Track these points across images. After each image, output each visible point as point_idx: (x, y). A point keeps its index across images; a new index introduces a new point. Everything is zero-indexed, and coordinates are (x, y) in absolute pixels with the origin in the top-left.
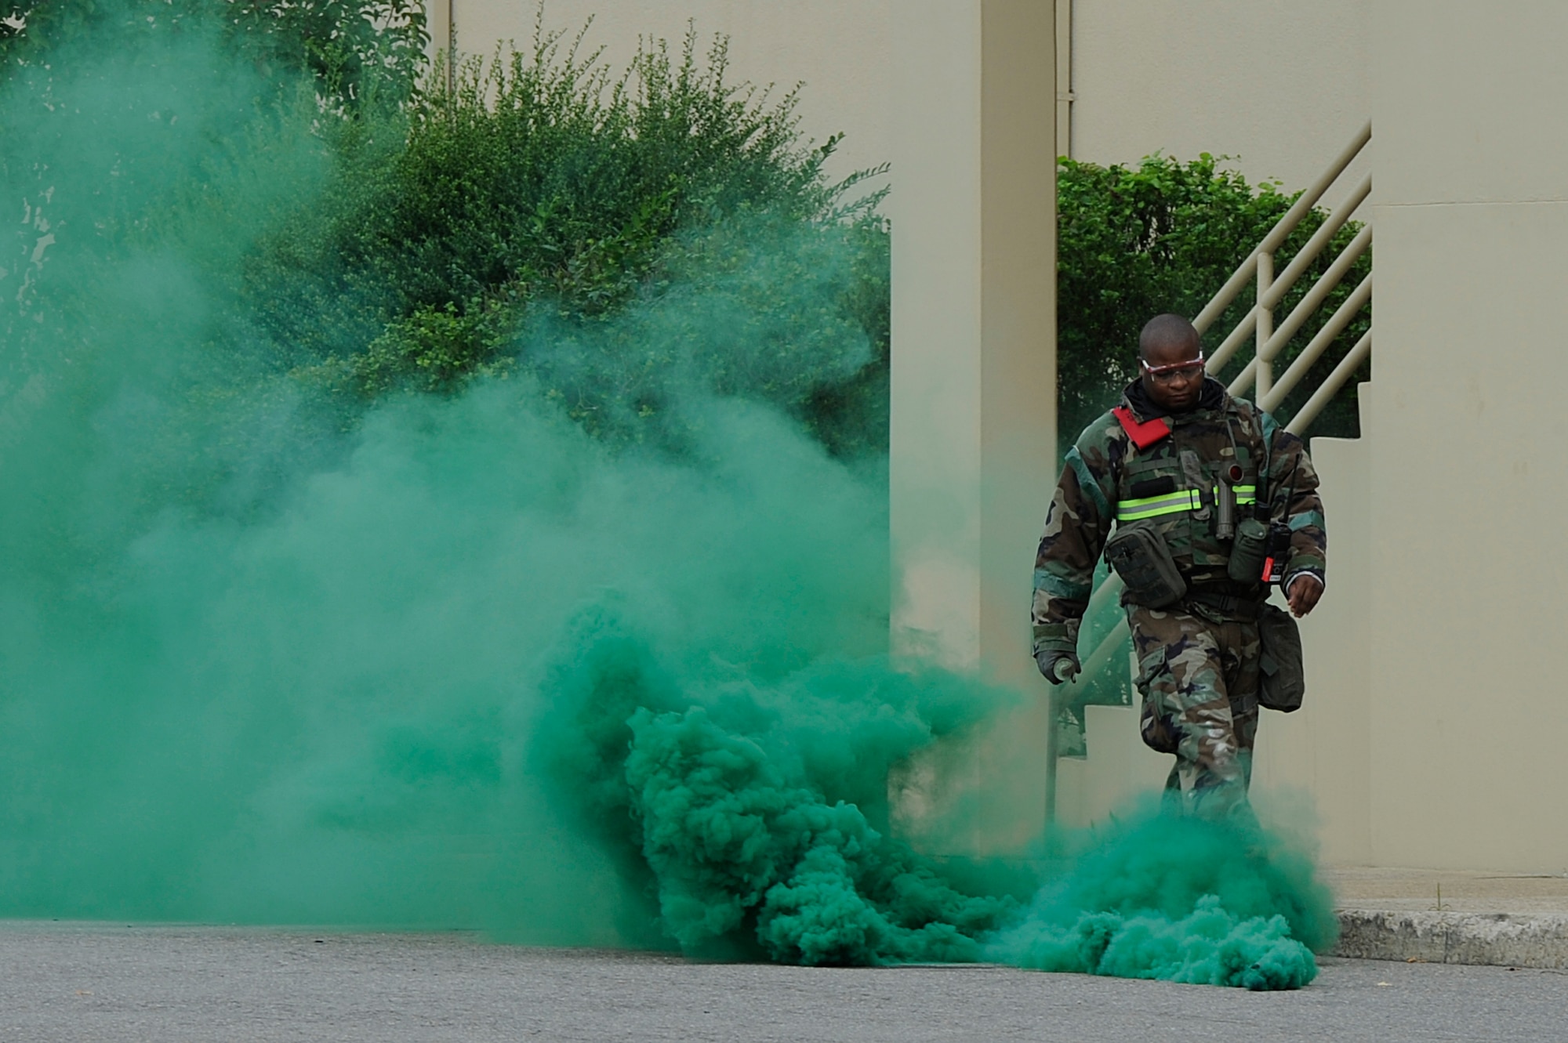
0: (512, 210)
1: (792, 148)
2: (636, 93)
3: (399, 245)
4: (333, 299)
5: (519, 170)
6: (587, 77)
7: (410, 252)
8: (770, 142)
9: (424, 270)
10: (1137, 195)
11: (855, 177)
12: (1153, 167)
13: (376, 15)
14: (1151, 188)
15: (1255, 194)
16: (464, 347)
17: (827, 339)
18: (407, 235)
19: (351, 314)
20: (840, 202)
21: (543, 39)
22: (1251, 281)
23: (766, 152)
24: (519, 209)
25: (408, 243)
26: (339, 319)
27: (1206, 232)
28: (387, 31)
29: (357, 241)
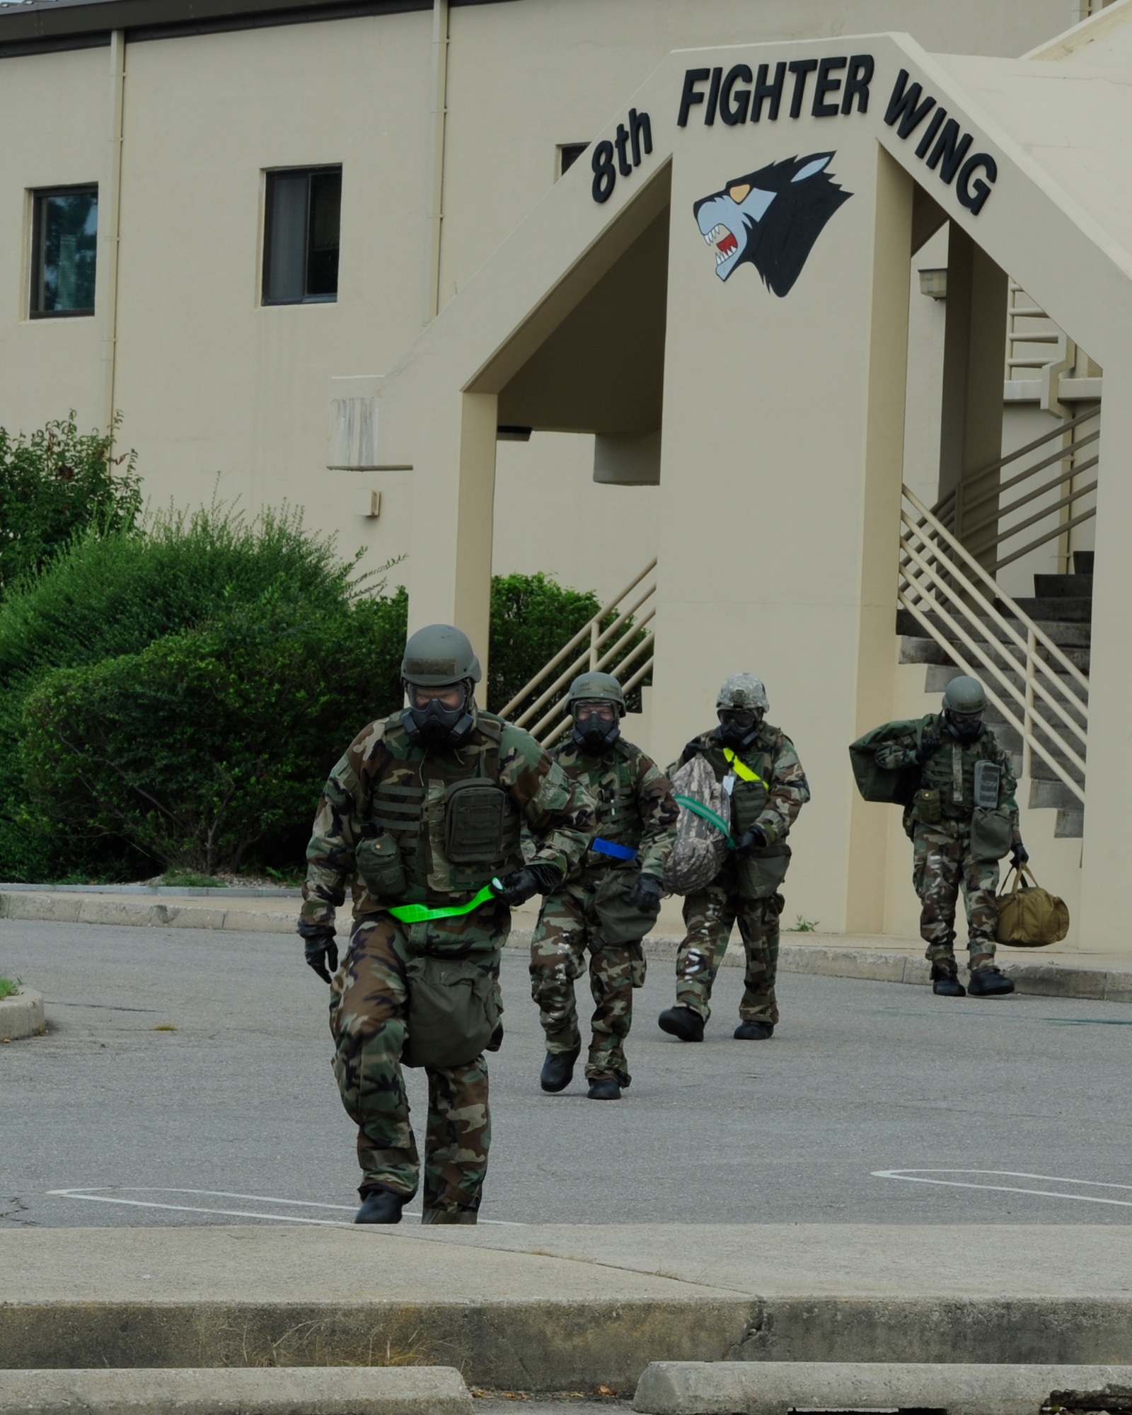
0: (200, 587)
1: (332, 561)
2: (258, 531)
3: (144, 602)
4: (111, 627)
5: (203, 567)
6: (236, 523)
7: (150, 605)
8: (320, 559)
9: (158, 614)
10: (509, 590)
11: (365, 576)
12: (513, 577)
13: (116, 490)
14: (516, 587)
15: (564, 592)
16: (191, 652)
17: (363, 654)
18: (148, 596)
19: (121, 634)
20: (357, 589)
21: (216, 504)
22: (589, 634)
23: (319, 561)
24: (204, 586)
25: (149, 601)
26: (115, 636)
27: (544, 610)
28: (122, 498)
29: (123, 599)
